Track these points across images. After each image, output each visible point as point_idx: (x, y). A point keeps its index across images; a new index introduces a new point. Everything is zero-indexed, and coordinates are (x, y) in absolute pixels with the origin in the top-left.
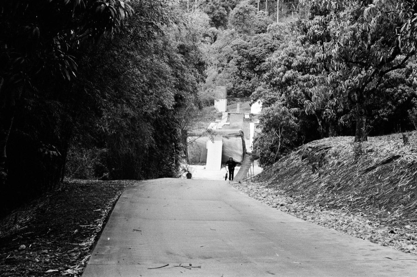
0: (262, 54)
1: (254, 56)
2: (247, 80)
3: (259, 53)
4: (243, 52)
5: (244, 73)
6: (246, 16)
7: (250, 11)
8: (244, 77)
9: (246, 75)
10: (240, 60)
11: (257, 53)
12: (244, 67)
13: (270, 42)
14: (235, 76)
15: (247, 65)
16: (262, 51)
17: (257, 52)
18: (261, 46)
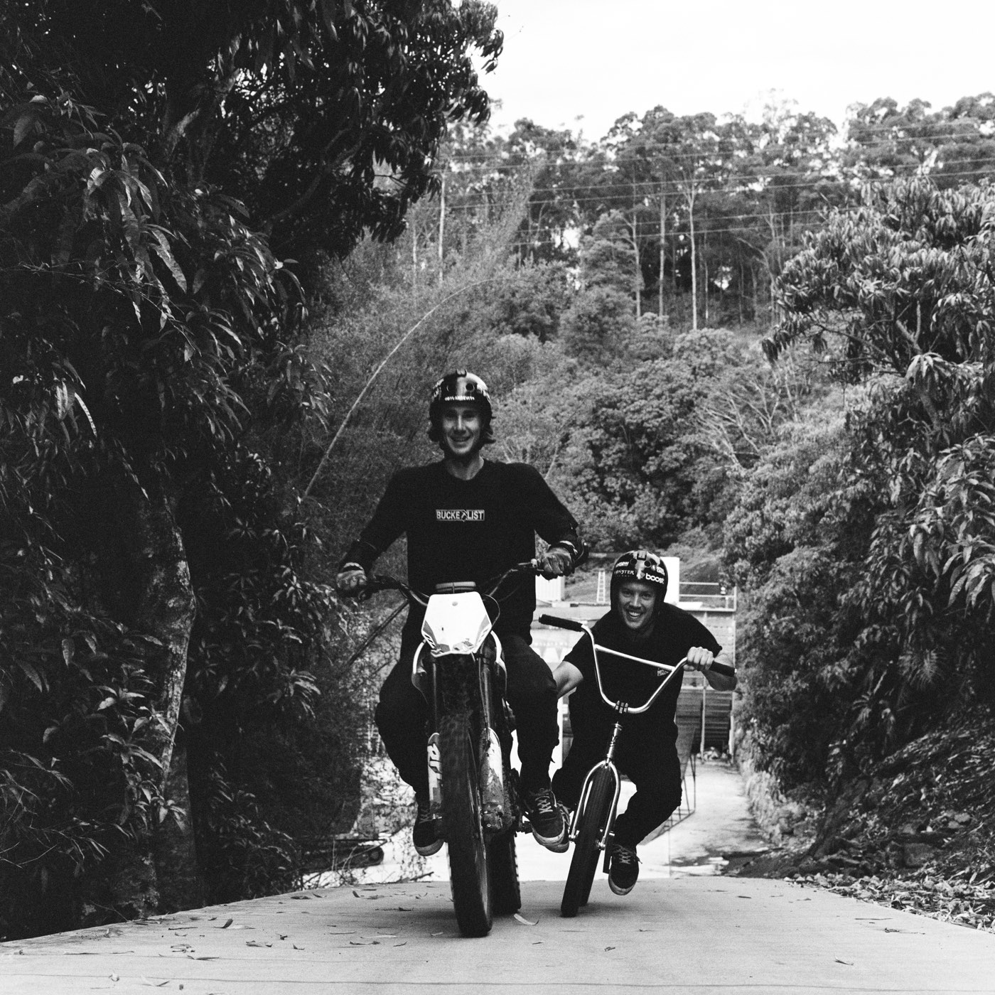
0: (663, 421)
1: (640, 429)
2: (621, 503)
3: (655, 417)
4: (606, 418)
5: (612, 483)
6: (607, 323)
7: (619, 310)
8: (613, 495)
9: (617, 487)
10: (598, 443)
11: (648, 416)
12: (610, 462)
13: (685, 382)
14: (583, 494)
15: (620, 458)
16: (662, 409)
17: (650, 413)
18: (659, 397)
